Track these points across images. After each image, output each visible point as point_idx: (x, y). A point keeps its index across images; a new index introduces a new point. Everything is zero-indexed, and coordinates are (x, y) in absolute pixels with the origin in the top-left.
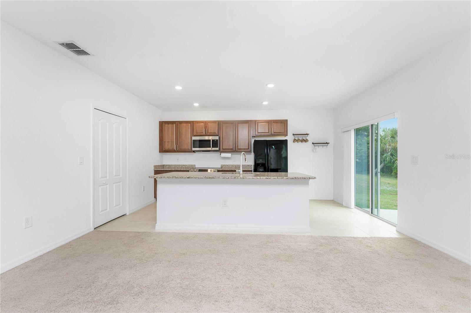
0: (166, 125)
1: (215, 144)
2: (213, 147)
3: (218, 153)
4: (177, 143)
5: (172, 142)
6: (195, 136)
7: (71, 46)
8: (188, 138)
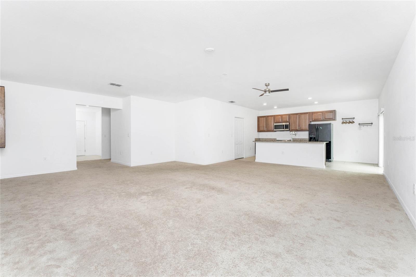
0: (261, 118)
1: (287, 127)
2: (285, 128)
3: (289, 132)
4: (266, 127)
5: (264, 127)
6: (276, 123)
7: (232, 102)
8: (272, 124)
